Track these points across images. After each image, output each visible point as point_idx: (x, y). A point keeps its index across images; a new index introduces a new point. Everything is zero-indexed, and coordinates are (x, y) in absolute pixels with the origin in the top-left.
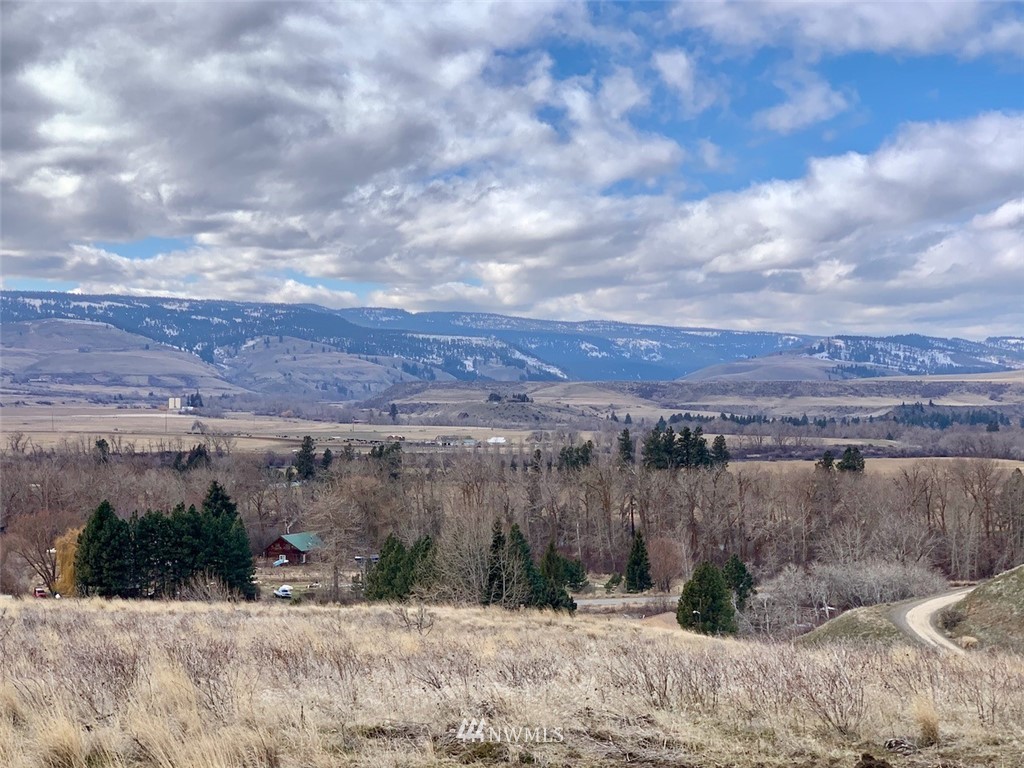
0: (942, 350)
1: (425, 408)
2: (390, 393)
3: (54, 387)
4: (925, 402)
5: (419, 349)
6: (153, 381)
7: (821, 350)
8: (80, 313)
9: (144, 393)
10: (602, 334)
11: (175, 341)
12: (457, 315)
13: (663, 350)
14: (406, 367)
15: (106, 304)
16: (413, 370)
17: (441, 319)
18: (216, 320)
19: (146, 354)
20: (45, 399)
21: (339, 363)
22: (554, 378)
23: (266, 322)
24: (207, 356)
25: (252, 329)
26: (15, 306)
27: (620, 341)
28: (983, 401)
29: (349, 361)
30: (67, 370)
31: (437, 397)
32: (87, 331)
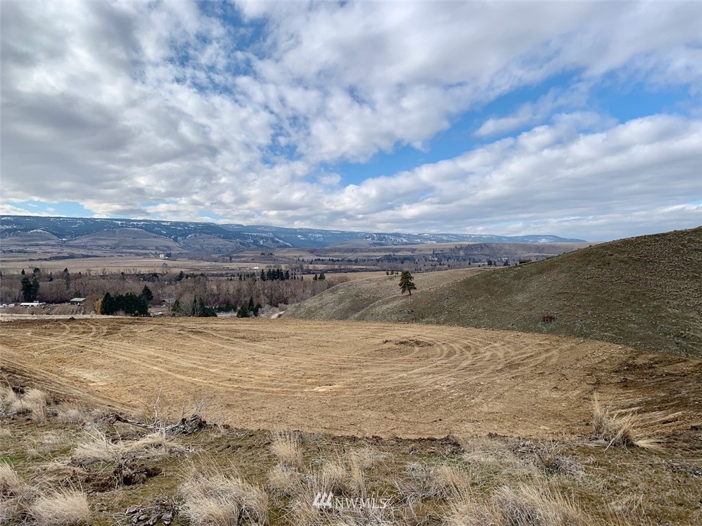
0: (404, 237)
1: (243, 257)
3: (124, 250)
4: (392, 254)
5: (246, 237)
6: (157, 248)
7: (369, 238)
8: (133, 226)
9: (153, 252)
10: (304, 232)
11: (165, 235)
12: (260, 226)
13: (323, 237)
14: (241, 243)
15: (142, 223)
16: (243, 244)
17: (253, 228)
18: (179, 228)
19: (155, 240)
20: (121, 254)
21: (219, 242)
22: (290, 247)
23: (195, 229)
24: (175, 240)
25: (190, 231)
26: (112, 224)
27: (310, 235)
28: (410, 253)
29: (222, 241)
30: (129, 245)
31: (248, 253)
32: (136, 232)
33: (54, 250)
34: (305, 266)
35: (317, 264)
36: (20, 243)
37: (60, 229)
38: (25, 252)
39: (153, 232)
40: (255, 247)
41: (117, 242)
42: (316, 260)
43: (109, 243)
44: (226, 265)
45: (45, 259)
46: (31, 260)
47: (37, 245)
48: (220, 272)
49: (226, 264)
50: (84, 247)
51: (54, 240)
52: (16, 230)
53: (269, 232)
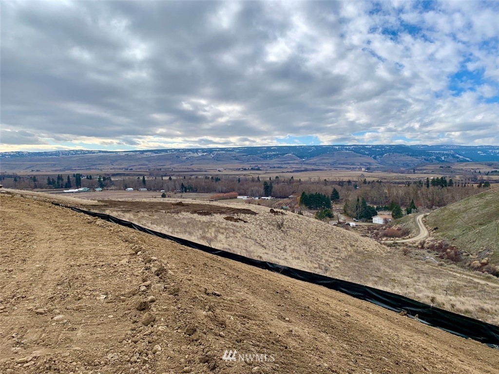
2: (418, 166)
3: (339, 166)
5: (430, 155)
6: (361, 164)
8: (346, 149)
9: (359, 167)
10: (484, 149)
11: (368, 155)
12: (442, 146)
14: (425, 159)
15: (352, 147)
17: (438, 147)
18: (378, 150)
19: (360, 158)
20: (336, 168)
22: (468, 161)
23: (389, 149)
24: (375, 158)
25: (386, 151)
26: (333, 148)
27: (490, 151)
29: (410, 158)
31: (430, 167)
32: (347, 153)
33: (297, 166)
34: (479, 177)
35: (493, 175)
36: (278, 162)
37: (302, 153)
38: (281, 168)
39: (360, 153)
40: (438, 162)
41: (335, 160)
42: (492, 172)
43: (331, 161)
44: (409, 176)
45: (291, 172)
46: (283, 172)
47: (289, 163)
48: (401, 181)
49: (411, 175)
50: (314, 164)
51: (298, 160)
52: (278, 154)
53: (451, 150)
